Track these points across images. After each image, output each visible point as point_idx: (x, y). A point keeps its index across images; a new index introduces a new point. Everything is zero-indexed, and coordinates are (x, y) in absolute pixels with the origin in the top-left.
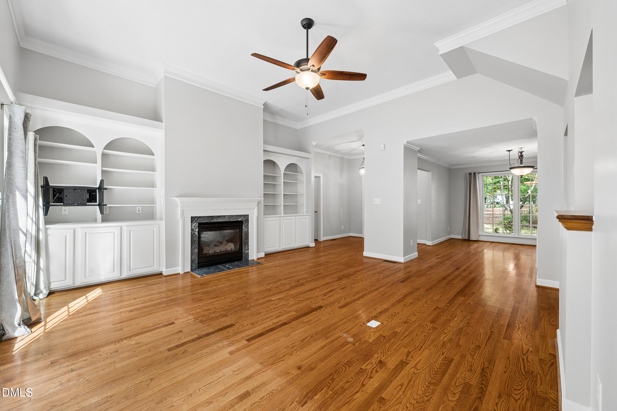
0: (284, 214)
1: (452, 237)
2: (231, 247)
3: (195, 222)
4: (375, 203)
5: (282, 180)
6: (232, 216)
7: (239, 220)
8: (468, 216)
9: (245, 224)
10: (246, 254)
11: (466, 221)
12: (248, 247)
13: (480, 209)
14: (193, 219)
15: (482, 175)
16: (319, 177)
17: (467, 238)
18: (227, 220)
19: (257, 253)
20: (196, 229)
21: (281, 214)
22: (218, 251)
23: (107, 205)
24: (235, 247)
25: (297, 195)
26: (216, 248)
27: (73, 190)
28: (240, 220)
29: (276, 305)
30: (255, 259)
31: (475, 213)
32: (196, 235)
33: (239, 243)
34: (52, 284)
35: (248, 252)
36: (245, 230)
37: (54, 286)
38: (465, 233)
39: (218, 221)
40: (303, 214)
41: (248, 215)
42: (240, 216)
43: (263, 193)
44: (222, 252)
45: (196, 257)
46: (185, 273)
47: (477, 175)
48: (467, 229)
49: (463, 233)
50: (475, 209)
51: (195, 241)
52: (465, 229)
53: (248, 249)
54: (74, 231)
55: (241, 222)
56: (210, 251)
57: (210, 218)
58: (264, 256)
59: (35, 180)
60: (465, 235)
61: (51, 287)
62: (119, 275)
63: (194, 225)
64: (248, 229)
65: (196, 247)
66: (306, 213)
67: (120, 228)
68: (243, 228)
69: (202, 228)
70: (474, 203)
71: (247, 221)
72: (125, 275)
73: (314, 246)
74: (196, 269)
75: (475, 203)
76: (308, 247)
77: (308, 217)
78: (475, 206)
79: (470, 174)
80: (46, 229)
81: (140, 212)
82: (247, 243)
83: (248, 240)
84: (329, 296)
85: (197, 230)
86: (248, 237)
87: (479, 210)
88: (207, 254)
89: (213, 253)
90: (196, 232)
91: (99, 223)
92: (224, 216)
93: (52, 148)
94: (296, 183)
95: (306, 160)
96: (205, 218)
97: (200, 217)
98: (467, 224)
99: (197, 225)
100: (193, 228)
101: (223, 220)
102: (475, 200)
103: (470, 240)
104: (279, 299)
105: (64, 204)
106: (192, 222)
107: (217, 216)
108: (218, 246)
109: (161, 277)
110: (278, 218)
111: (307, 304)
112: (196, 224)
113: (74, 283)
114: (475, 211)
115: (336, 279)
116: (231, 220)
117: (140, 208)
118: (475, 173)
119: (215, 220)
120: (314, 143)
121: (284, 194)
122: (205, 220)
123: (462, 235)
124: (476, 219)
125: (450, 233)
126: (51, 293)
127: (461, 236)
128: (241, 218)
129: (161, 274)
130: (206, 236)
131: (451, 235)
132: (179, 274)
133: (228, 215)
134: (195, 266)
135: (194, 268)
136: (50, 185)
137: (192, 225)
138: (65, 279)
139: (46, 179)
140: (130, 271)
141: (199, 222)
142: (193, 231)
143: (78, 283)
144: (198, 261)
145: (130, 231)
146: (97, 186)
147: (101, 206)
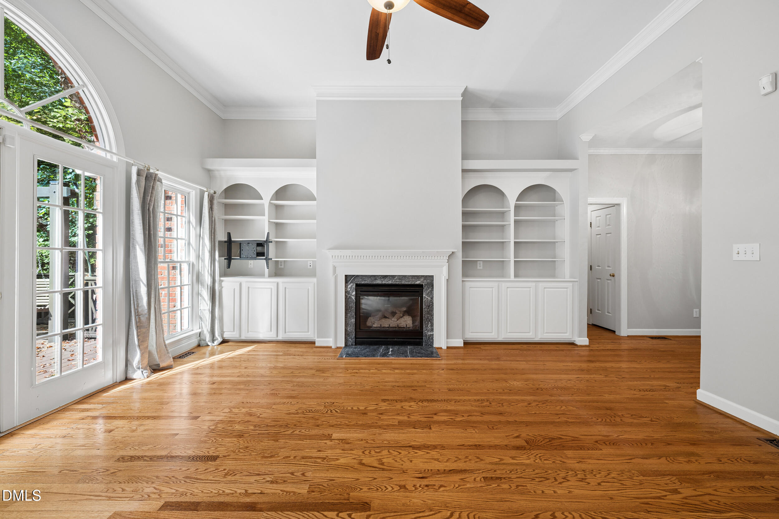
0: (516, 276)
2: (407, 322)
3: (351, 282)
4: (735, 257)
5: (512, 217)
6: (405, 276)
7: (416, 283)
9: (427, 290)
10: (429, 337)
12: (432, 325)
14: (348, 278)
16: (617, 205)
18: (397, 282)
19: (447, 338)
20: (352, 292)
21: (510, 277)
22: (387, 326)
23: (273, 260)
24: (413, 323)
25: (554, 243)
26: (383, 320)
27: (247, 244)
28: (418, 282)
29: (319, 451)
30: (443, 348)
32: (353, 300)
33: (419, 318)
34: (225, 333)
35: (431, 333)
36: (427, 299)
37: (227, 336)
39: (384, 282)
40: (565, 278)
41: (432, 277)
42: (418, 277)
43: (460, 241)
44: (392, 327)
45: (352, 329)
46: (337, 348)
51: (352, 308)
53: (432, 330)
54: (241, 284)
55: (421, 286)
56: (375, 323)
57: (372, 278)
58: (462, 345)
59: (212, 235)
61: (225, 336)
62: (275, 336)
63: (349, 286)
64: (432, 298)
65: (353, 316)
66: (571, 277)
68: (424, 295)
69: (361, 291)
71: (431, 285)
72: (280, 338)
73: (587, 343)
74: (352, 345)
76: (573, 344)
77: (571, 284)
80: (221, 281)
81: (311, 267)
82: (431, 320)
83: (432, 315)
84: (427, 486)
85: (354, 293)
86: (432, 310)
88: (371, 327)
89: (379, 327)
90: (353, 296)
91: (266, 278)
92: (393, 277)
94: (554, 221)
95: (570, 174)
96: (364, 277)
97: (357, 276)
99: (354, 286)
100: (349, 290)
101: (390, 282)
104: (342, 440)
105: (240, 258)
106: (346, 282)
107: (382, 276)
108: (388, 318)
109: (312, 348)
110: (496, 284)
111: (358, 479)
112: (352, 286)
113: (240, 336)
115: (520, 442)
116: (403, 282)
117: (311, 262)
119: (379, 282)
120: (586, 137)
121: (515, 243)
122: (365, 281)
126: (224, 342)
128: (419, 281)
129: (314, 343)
130: (369, 302)
132: (330, 347)
133: (399, 276)
134: (351, 341)
135: (350, 344)
136: (232, 239)
137: (346, 287)
138: (234, 331)
139: (229, 235)
140: (285, 332)
141: (356, 283)
142: (348, 294)
143: (243, 338)
144: (354, 335)
145: (285, 288)
146: (265, 239)
147: (267, 259)
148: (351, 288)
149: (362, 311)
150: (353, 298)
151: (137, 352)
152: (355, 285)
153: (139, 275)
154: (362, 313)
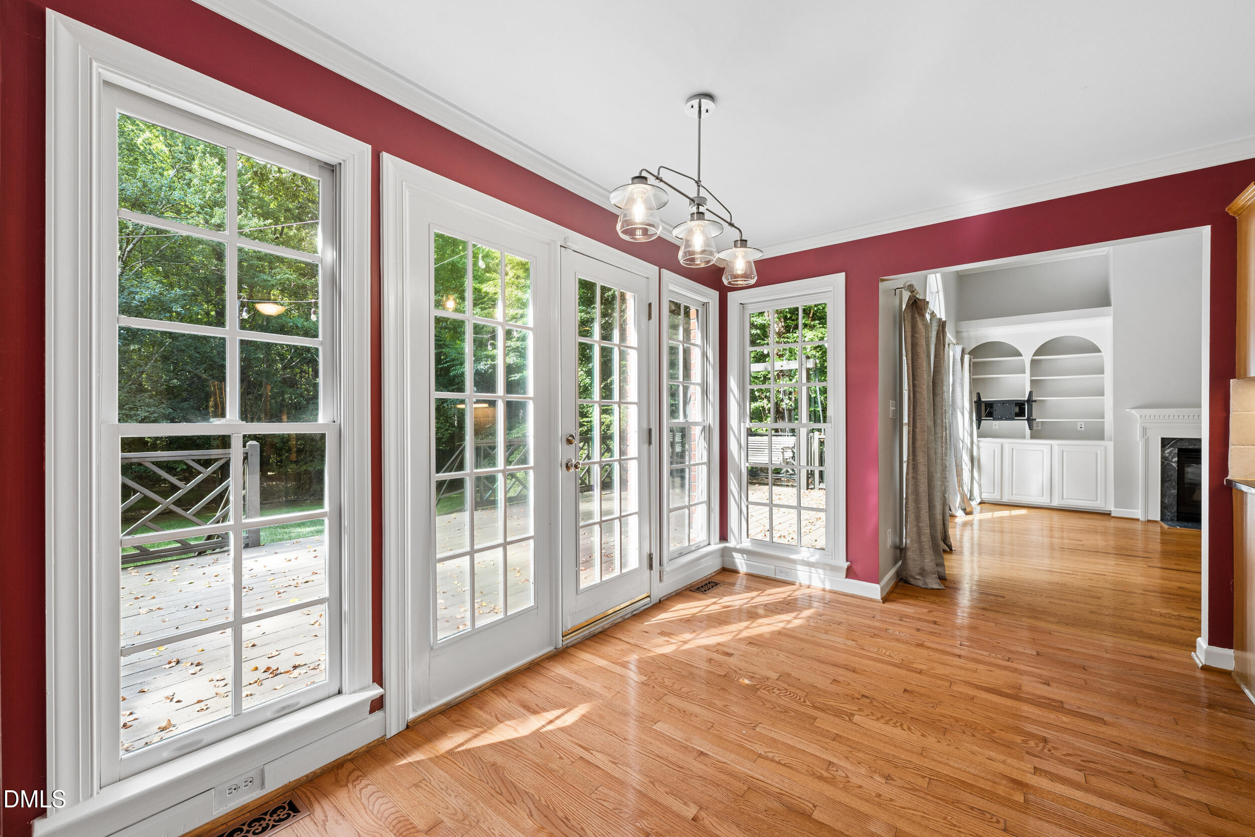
3: (1171, 446)
14: (1165, 442)
20: (1173, 458)
23: (1038, 420)
27: (1002, 404)
32: (1174, 467)
34: (984, 494)
37: (985, 497)
46: (1150, 521)
51: (1171, 477)
54: (1002, 446)
62: (1048, 501)
63: (1168, 451)
65: (1174, 487)
67: (1049, 447)
69: (1186, 458)
72: (1056, 503)
74: (1170, 519)
80: (979, 442)
81: (1083, 429)
85: (1176, 459)
90: (1174, 462)
91: (1027, 440)
93: (985, 363)
96: (1193, 441)
97: (1179, 439)
99: (1176, 451)
100: (1168, 455)
105: (993, 418)
106: (1163, 446)
109: (1108, 519)
112: (1172, 451)
113: (1002, 499)
117: (1084, 423)
122: (1194, 445)
126: (982, 503)
129: (1108, 513)
132: (1138, 520)
134: (1169, 515)
135: (1167, 518)
136: (982, 400)
137: (1163, 451)
138: (994, 493)
139: (979, 395)
140: (1063, 499)
141: (1179, 447)
142: (1166, 460)
143: (1005, 499)
144: (1175, 509)
145: (1063, 451)
146: (1026, 398)
147: (1030, 420)
148: (1170, 453)
149: (1186, 481)
150: (1175, 465)
151: (957, 496)
152: (1177, 449)
153: (959, 435)
154: (1187, 484)
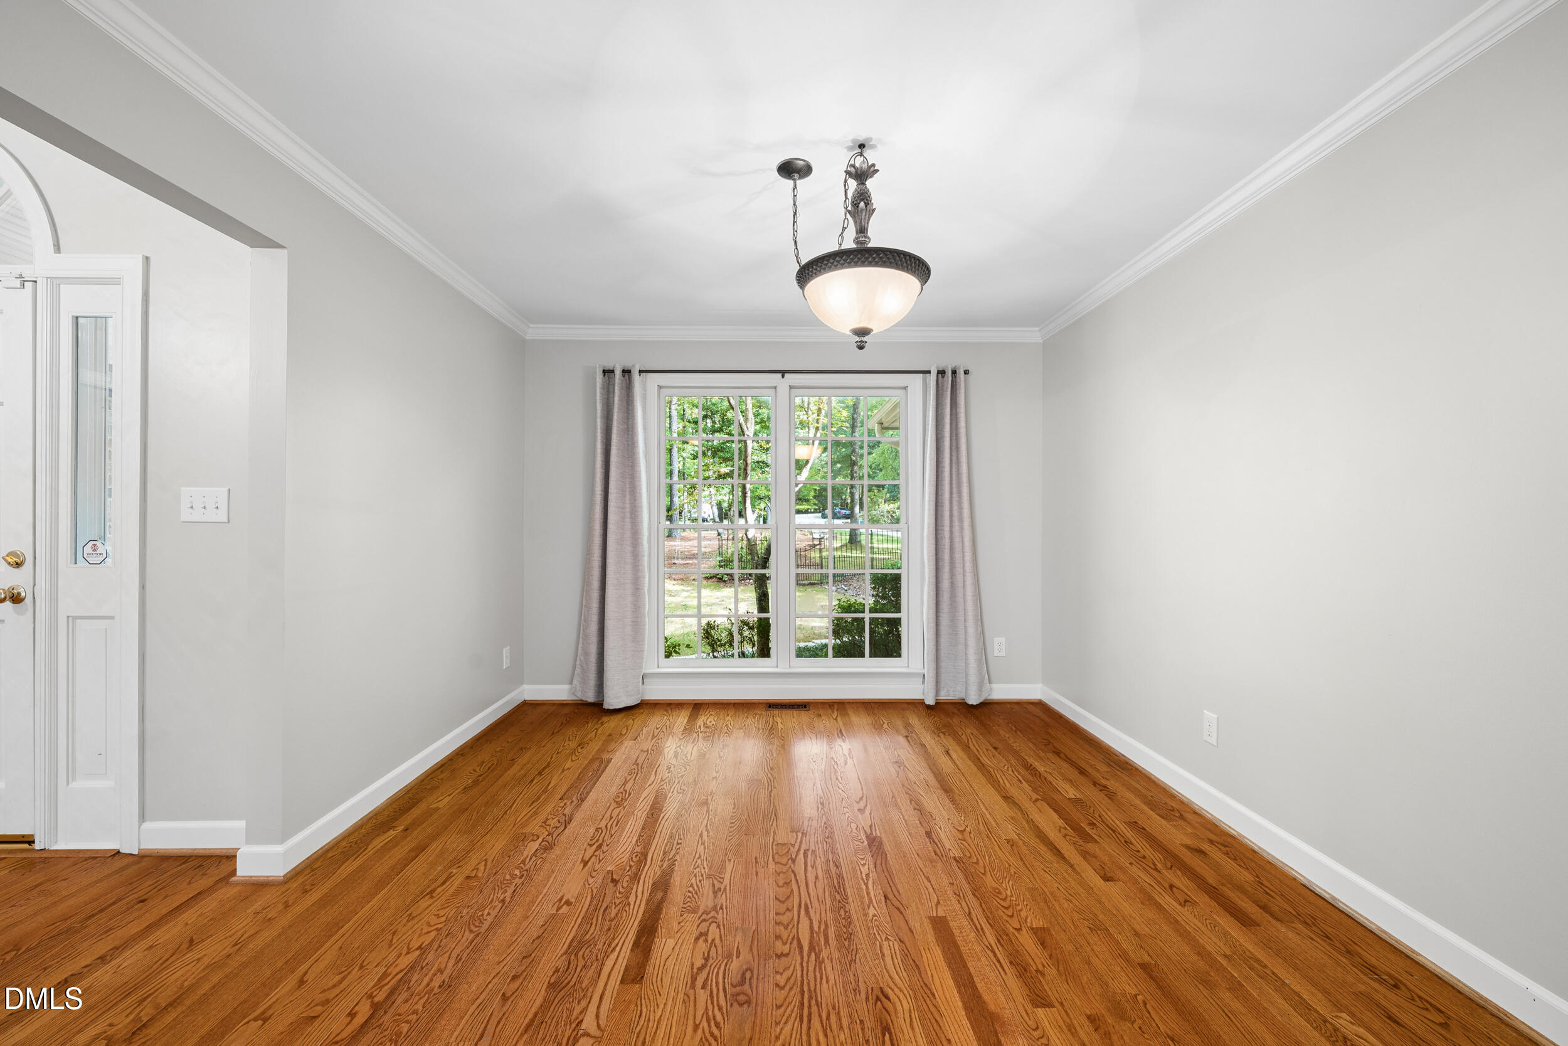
1: (529, 697)
8: (596, 584)
11: (589, 608)
13: (650, 548)
15: (660, 387)
17: (591, 697)
31: (629, 567)
38: (584, 671)
47: (636, 377)
48: (593, 649)
49: (578, 670)
50: (629, 549)
52: (586, 654)
60: (584, 681)
70: (623, 518)
75: (628, 520)
78: (628, 534)
79: (608, 372)
87: (646, 553)
98: (594, 628)
102: (628, 505)
103: (606, 706)
114: (629, 558)
118: (626, 372)
123: (571, 683)
124: (630, 599)
125: (516, 677)
127: (567, 687)
131: (522, 683)
